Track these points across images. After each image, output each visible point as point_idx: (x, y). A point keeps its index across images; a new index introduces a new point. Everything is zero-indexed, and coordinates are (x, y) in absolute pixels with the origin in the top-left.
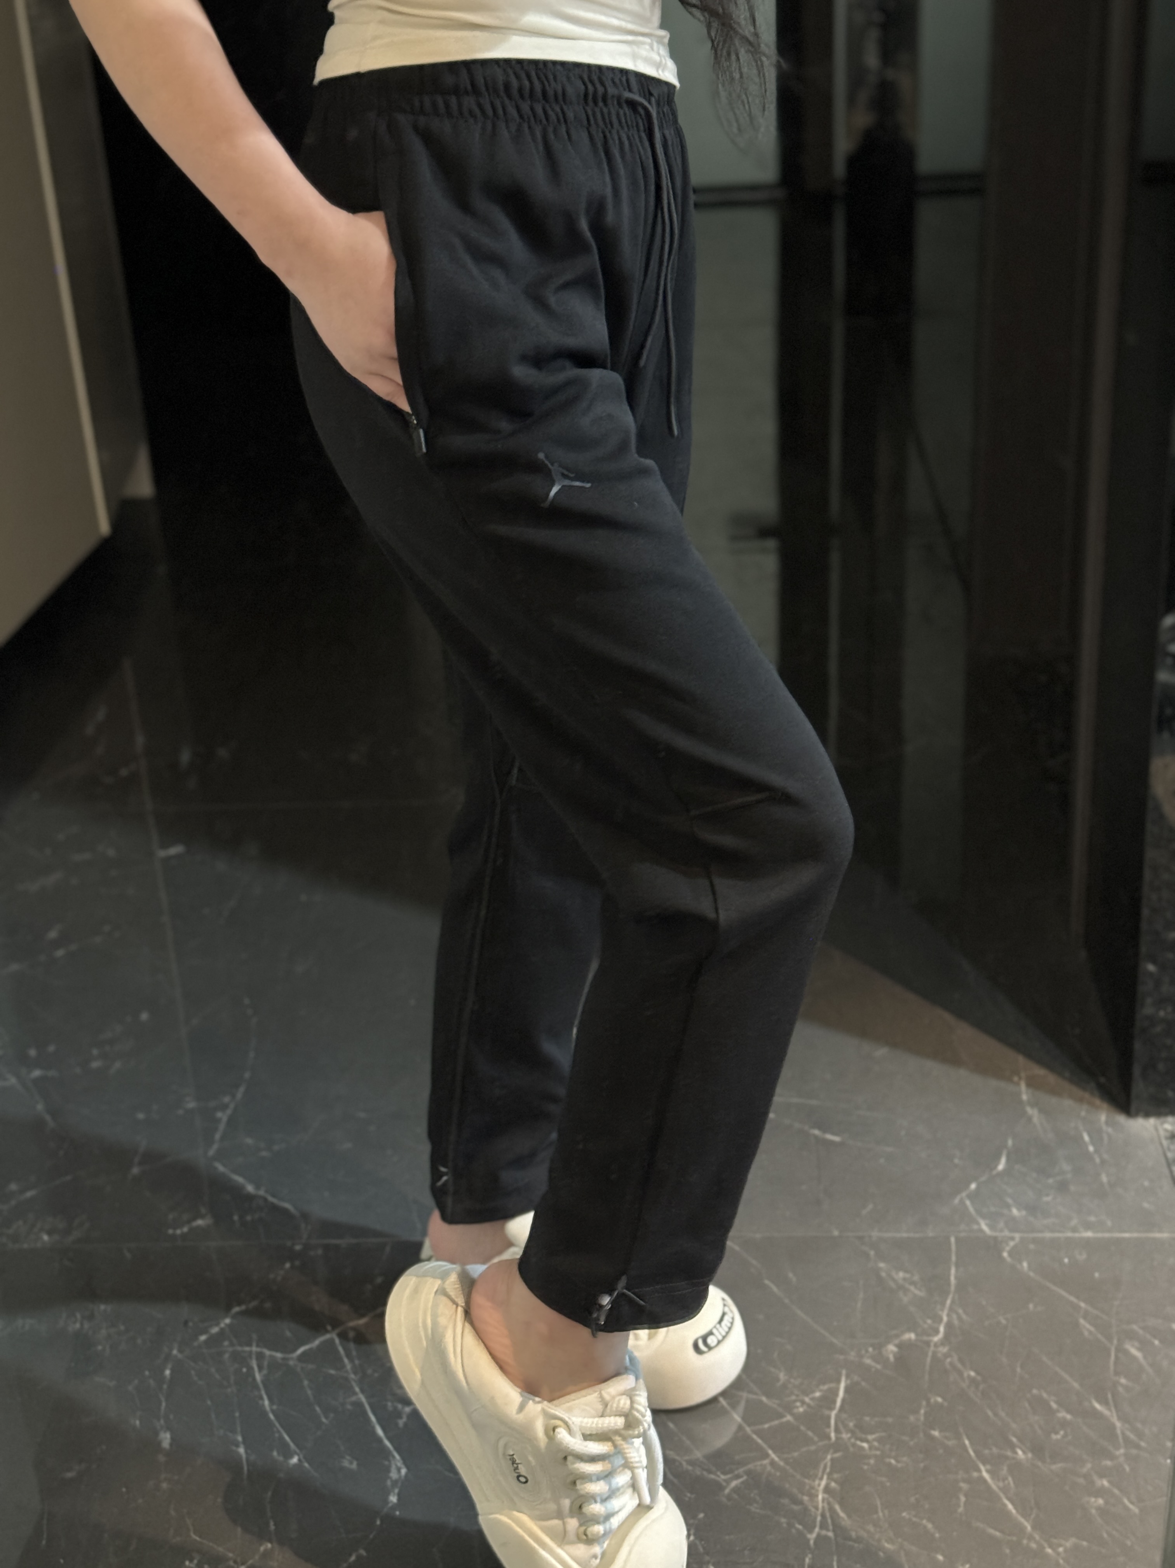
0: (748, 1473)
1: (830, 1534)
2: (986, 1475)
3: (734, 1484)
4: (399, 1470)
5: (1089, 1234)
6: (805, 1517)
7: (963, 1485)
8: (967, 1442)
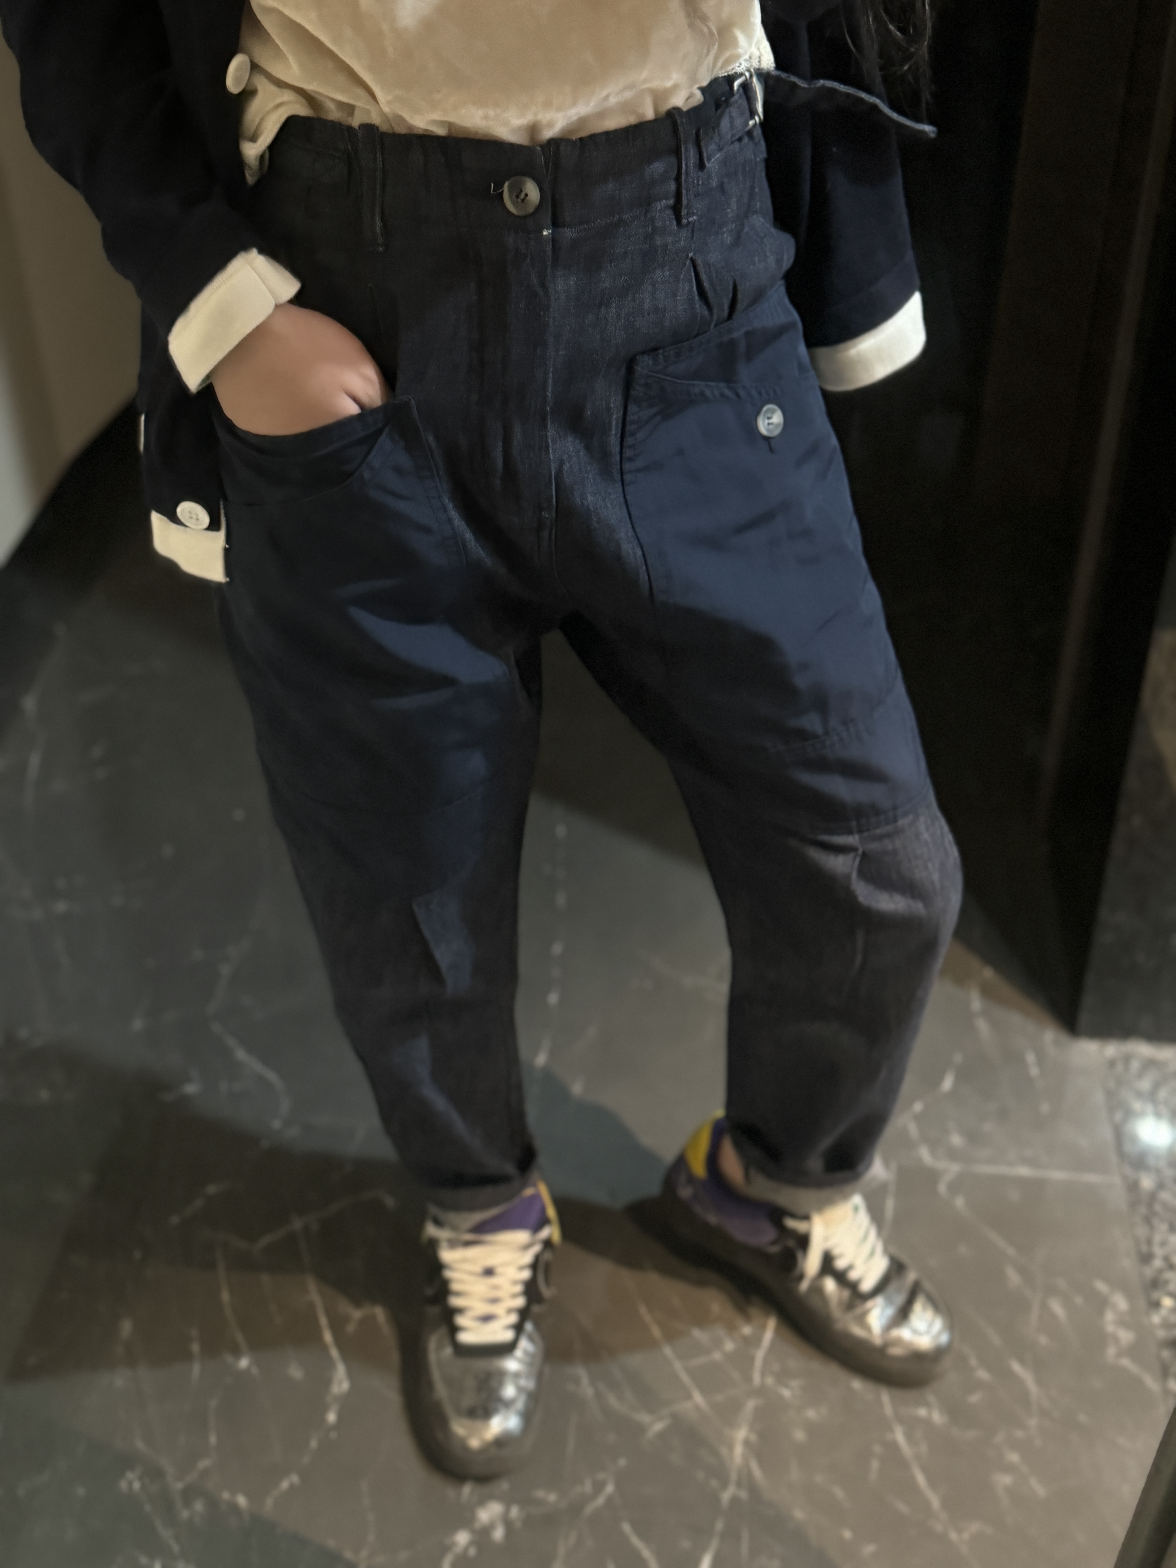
0: (673, 1415)
1: (744, 1495)
2: (900, 1438)
3: (658, 1426)
4: (340, 1383)
5: (1024, 1171)
6: (720, 1473)
7: (877, 1449)
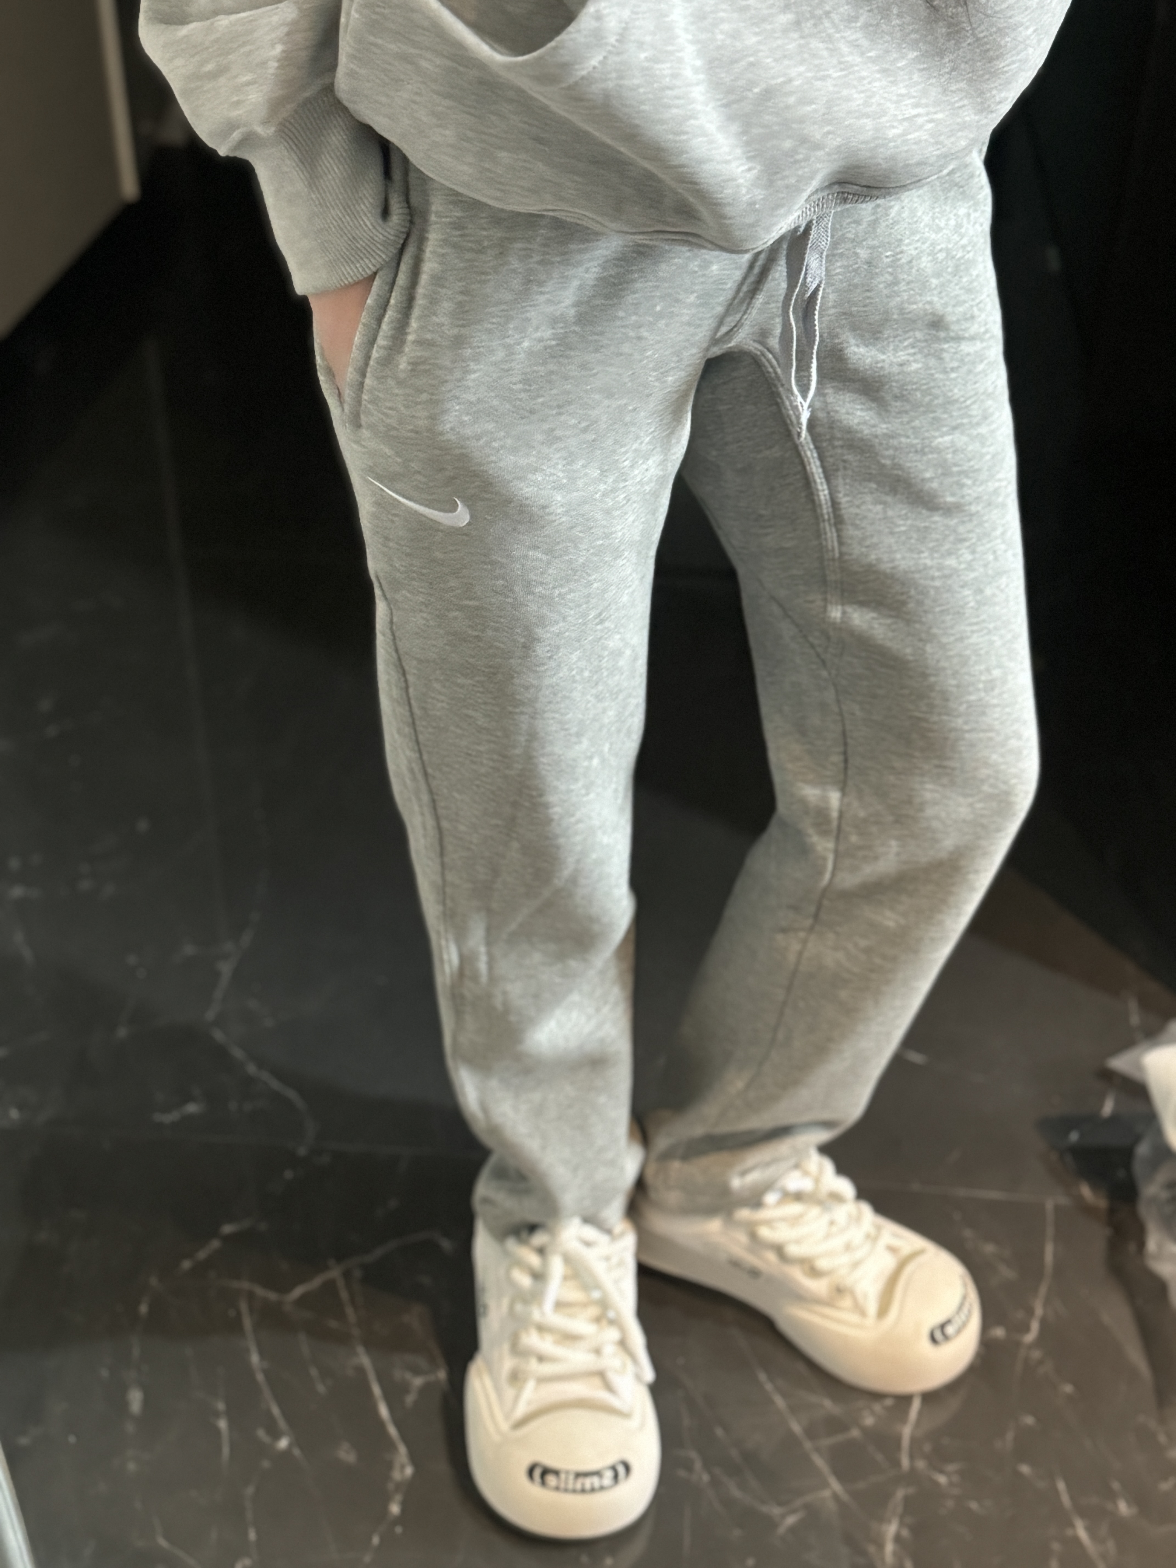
0: (807, 1507)
2: (1082, 1533)
3: (791, 1520)
4: (403, 1467)
7: (1056, 1546)
8: (1061, 1486)
